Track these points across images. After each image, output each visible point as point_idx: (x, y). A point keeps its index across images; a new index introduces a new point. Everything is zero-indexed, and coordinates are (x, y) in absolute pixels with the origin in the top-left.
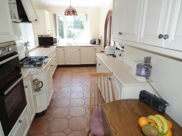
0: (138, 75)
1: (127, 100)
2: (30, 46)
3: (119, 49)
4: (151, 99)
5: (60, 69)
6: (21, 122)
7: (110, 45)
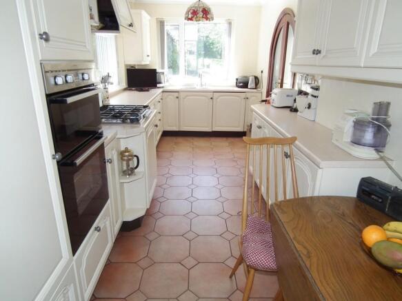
0: (357, 142)
1: (329, 198)
2: (112, 84)
3: (306, 94)
4: (388, 194)
5: (168, 139)
6: (99, 231)
7: (281, 86)
